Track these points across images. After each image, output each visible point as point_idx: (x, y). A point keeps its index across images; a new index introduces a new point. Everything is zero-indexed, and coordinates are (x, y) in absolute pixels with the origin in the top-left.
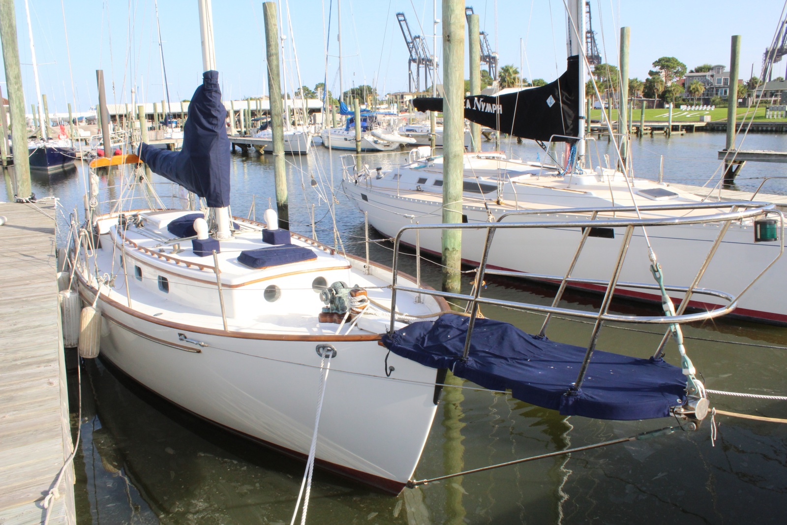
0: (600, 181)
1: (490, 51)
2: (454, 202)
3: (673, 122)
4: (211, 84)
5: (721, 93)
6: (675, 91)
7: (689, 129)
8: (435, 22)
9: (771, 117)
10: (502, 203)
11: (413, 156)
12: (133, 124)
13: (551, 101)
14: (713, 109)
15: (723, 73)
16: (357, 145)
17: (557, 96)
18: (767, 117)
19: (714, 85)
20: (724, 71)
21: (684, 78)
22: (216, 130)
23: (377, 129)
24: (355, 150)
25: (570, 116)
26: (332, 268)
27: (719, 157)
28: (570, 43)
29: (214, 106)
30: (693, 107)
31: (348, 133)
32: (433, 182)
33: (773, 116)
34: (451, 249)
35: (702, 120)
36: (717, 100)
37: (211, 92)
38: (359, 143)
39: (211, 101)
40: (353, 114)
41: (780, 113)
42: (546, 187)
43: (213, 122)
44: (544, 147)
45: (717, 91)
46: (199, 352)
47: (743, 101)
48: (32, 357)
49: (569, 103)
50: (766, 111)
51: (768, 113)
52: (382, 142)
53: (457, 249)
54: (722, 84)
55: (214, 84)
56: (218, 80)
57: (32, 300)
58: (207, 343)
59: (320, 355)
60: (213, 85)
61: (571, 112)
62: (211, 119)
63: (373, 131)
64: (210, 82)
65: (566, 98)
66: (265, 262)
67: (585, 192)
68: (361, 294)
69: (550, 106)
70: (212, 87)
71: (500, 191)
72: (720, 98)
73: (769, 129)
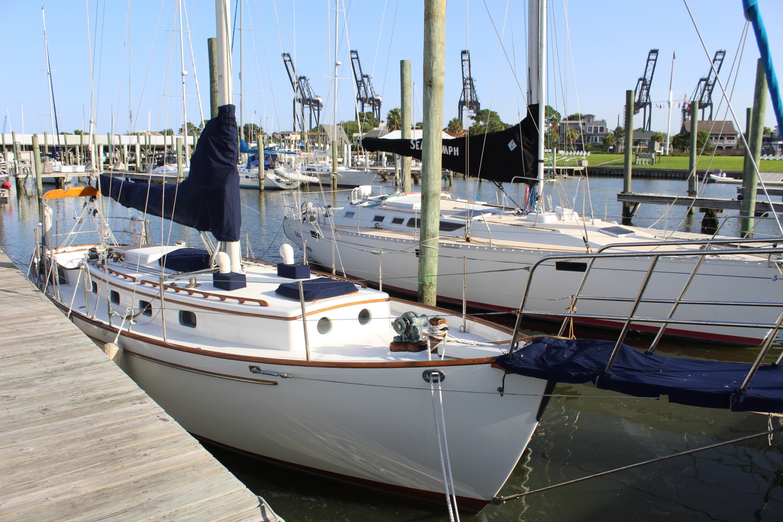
0: (561, 219)
1: (373, 94)
2: (432, 239)
3: (557, 165)
4: (229, 118)
5: (592, 140)
6: (553, 136)
7: (570, 172)
8: (337, 65)
9: (640, 164)
10: (472, 240)
11: (355, 194)
12: (19, 155)
13: (512, 145)
14: (588, 155)
15: (593, 122)
16: (260, 183)
17: (519, 141)
18: (637, 163)
19: (585, 132)
20: (594, 120)
21: (559, 125)
22: (232, 164)
23: (279, 167)
24: (258, 188)
25: (530, 160)
26: (376, 301)
27: (618, 198)
28: (530, 93)
29: (231, 140)
30: (571, 153)
31: (249, 171)
32: (391, 220)
33: (642, 163)
34: (428, 284)
35: (580, 165)
36: (589, 146)
37: (229, 126)
38: (263, 182)
39: (228, 134)
40: (256, 151)
41: (647, 160)
42: (514, 225)
43: (229, 156)
44: (501, 187)
45: (589, 138)
46: (275, 384)
47: (613, 147)
48: (115, 395)
49: (530, 147)
50: (636, 158)
51: (638, 160)
52: (284, 180)
53: (434, 284)
54: (593, 132)
55: (231, 118)
56: (235, 114)
57: (58, 337)
58: (291, 375)
59: (428, 381)
60: (230, 120)
61: (531, 156)
62: (227, 153)
63: (276, 169)
64: (227, 116)
65: (527, 142)
66: (315, 294)
67: (553, 230)
68: (442, 323)
69: (512, 150)
70: (229, 121)
71: (468, 228)
72: (592, 144)
73: (640, 174)
